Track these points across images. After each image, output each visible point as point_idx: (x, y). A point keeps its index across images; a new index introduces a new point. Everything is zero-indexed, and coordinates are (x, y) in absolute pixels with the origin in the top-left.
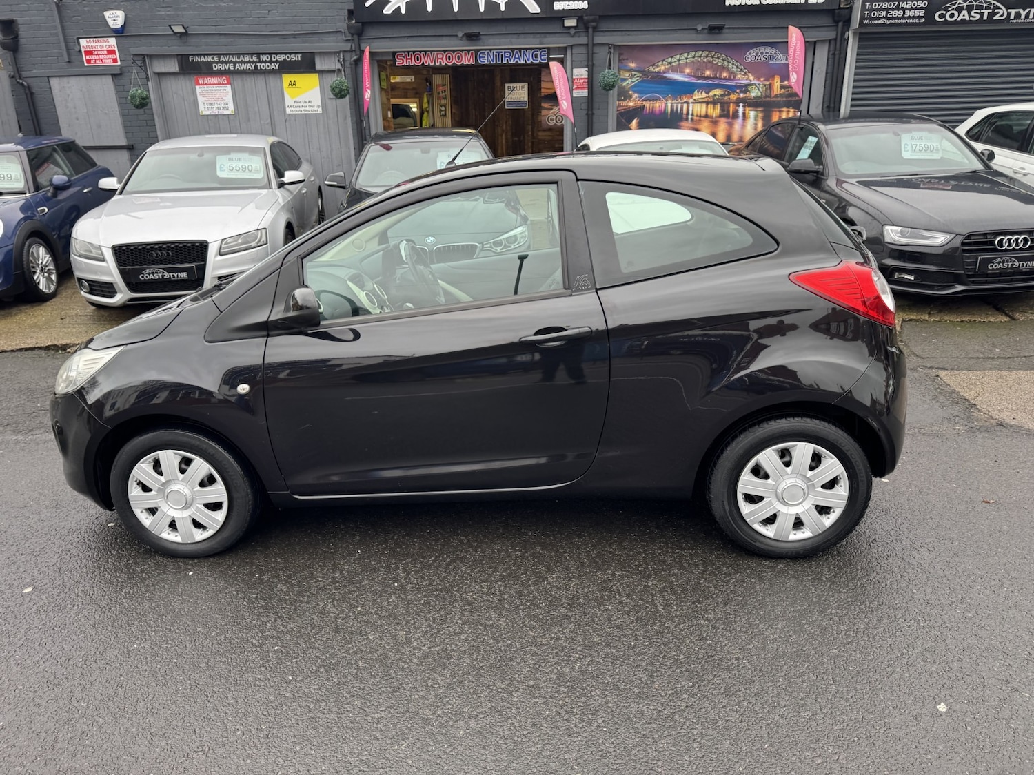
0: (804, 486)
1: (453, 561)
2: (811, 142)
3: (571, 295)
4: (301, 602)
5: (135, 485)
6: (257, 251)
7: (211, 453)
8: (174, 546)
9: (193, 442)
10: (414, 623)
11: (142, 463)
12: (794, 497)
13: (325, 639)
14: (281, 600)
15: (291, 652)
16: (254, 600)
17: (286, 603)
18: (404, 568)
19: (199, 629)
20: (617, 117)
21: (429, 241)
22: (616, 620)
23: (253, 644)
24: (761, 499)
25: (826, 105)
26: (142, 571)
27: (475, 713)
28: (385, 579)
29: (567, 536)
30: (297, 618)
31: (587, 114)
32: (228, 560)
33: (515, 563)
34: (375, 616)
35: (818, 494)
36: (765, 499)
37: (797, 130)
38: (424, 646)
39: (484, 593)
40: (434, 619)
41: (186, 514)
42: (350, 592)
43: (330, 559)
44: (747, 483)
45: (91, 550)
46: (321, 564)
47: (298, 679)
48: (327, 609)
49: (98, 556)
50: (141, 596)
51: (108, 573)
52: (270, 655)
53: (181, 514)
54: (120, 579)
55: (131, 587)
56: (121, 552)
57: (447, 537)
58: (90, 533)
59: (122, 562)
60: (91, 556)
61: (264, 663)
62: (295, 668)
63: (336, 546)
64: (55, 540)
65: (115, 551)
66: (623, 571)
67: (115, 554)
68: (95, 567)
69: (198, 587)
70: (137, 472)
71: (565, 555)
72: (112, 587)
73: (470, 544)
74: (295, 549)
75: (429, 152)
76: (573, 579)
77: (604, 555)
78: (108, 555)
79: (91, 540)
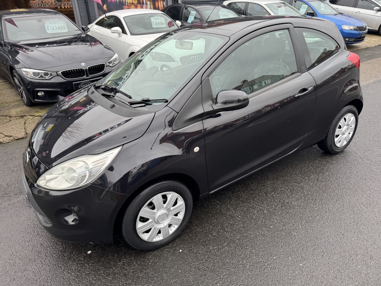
1: (266, 194)
3: (301, 75)
5: (139, 221)
8: (160, 243)
11: (144, 208)
12: (346, 132)
13: (283, 244)
14: (238, 239)
15: (282, 256)
16: (229, 246)
19: (232, 270)
21: (83, 65)
23: (264, 262)
26: (155, 263)
30: (258, 243)
31: (85, 2)
33: (286, 186)
35: (350, 129)
36: (340, 135)
37: (184, 9)
39: (296, 200)
43: (224, 215)
44: (338, 131)
45: (104, 269)
46: (224, 218)
47: (304, 264)
48: (262, 233)
49: (115, 270)
50: (178, 274)
51: (139, 274)
52: (278, 261)
53: (163, 225)
54: (151, 273)
55: (164, 273)
56: (124, 261)
57: (247, 187)
58: (85, 262)
59: (135, 265)
60: (111, 272)
61: (282, 266)
62: (296, 260)
63: (216, 208)
64: (70, 277)
65: (119, 262)
66: (315, 174)
67: (123, 264)
68: (125, 275)
69: (195, 254)
70: (142, 214)
71: (292, 176)
72: (155, 278)
73: (260, 186)
74: (203, 218)
75: (42, 21)
76: (309, 183)
77: (301, 171)
78: (120, 266)
79: (93, 265)
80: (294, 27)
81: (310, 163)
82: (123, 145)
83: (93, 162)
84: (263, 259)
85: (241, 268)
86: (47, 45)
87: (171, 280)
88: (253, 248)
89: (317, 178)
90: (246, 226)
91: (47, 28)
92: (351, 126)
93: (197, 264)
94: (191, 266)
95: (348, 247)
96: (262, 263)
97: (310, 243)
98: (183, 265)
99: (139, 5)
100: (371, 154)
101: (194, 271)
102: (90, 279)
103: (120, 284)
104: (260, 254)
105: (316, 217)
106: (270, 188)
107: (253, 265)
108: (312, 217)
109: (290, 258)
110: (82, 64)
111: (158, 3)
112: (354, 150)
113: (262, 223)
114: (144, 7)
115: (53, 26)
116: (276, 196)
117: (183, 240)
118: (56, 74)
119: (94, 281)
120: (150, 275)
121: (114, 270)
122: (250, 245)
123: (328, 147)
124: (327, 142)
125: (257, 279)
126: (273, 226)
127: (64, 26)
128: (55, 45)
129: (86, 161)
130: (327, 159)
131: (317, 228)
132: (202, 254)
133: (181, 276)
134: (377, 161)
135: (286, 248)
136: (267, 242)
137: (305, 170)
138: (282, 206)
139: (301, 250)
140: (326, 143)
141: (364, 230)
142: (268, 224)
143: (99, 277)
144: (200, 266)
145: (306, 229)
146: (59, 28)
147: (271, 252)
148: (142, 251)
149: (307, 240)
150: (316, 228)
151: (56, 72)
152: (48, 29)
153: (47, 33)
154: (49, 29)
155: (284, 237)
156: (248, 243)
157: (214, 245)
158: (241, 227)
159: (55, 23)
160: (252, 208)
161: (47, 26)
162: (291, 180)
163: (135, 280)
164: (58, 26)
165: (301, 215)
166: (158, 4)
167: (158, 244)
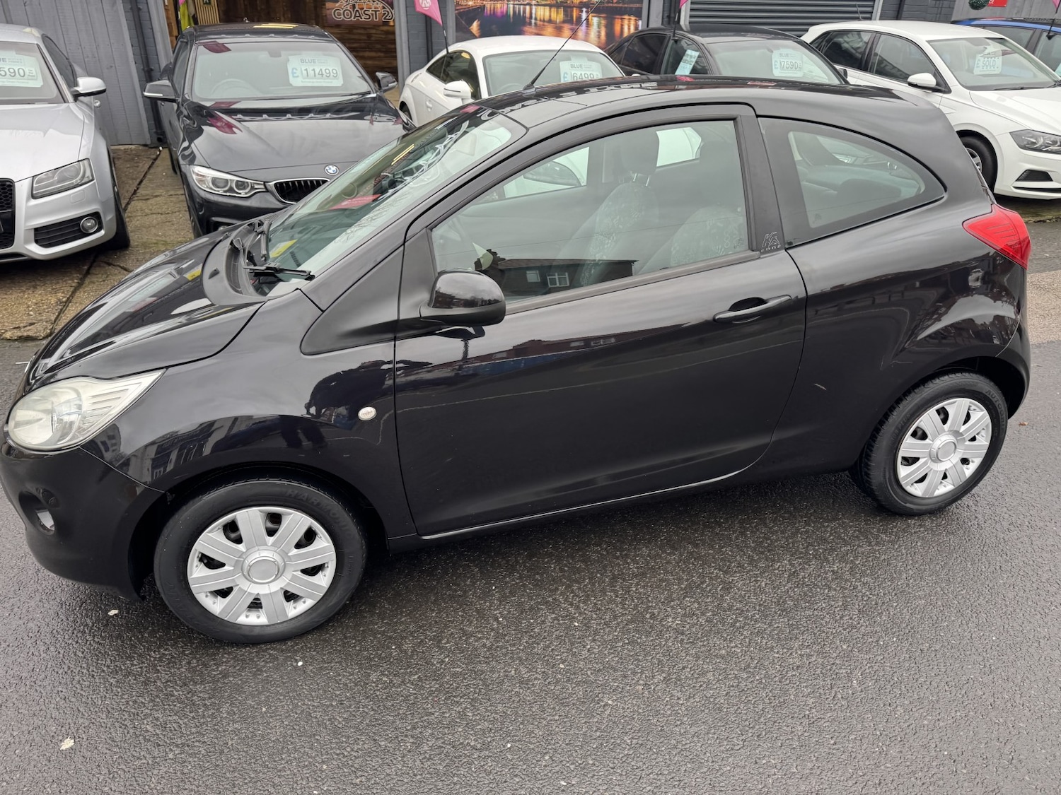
0: (954, 440)
1: (614, 579)
2: (691, 56)
3: (759, 258)
4: (483, 672)
5: (196, 562)
6: (83, 190)
7: (315, 503)
8: (256, 632)
9: (290, 491)
10: (642, 672)
11: (209, 532)
12: (947, 454)
13: (557, 718)
14: (456, 675)
15: (532, 746)
16: (420, 683)
17: (465, 679)
18: (566, 600)
19: (383, 743)
20: (456, 18)
21: (331, 171)
22: (841, 618)
23: (474, 748)
24: (917, 459)
25: (666, 15)
26: (225, 676)
27: (808, 771)
28: (556, 619)
29: (705, 526)
30: (497, 696)
32: (334, 635)
33: (683, 572)
34: (589, 673)
35: (968, 448)
36: (920, 460)
37: (671, 42)
38: (679, 699)
39: (684, 615)
40: (660, 662)
41: (277, 586)
42: (531, 646)
43: (467, 605)
44: (911, 446)
45: (115, 658)
46: (460, 613)
47: (573, 783)
48: (525, 676)
49: (136, 665)
50: (257, 714)
51: (175, 688)
52: (510, 757)
53: (269, 589)
54: (201, 695)
55: (228, 703)
56: (166, 652)
57: (579, 550)
58: (90, 631)
59: (182, 667)
60: (123, 668)
61: (512, 770)
62: (557, 768)
63: (458, 585)
64: (42, 653)
65: (154, 652)
66: (797, 558)
67: (159, 658)
68: (146, 683)
69: (327, 682)
70: (201, 545)
71: (724, 549)
72: (200, 709)
73: (613, 555)
74: (410, 600)
75: (280, 56)
76: (759, 579)
77: (761, 542)
78: (150, 661)
79: (102, 642)
80: (758, 116)
81: (807, 524)
82: (167, 367)
83: (93, 397)
84: (477, 741)
85: (408, 744)
86: (289, 116)
87: (229, 724)
88: (473, 706)
89: (794, 572)
90: (498, 647)
91: (293, 73)
92: (973, 439)
93: (314, 706)
94: (296, 706)
95: (732, 778)
96: (468, 748)
97: (631, 736)
98: (281, 698)
99: (567, 28)
100: (1026, 539)
101: (297, 717)
102: (74, 670)
103: (122, 698)
104: (479, 727)
105: (703, 674)
106: (636, 568)
107: (442, 747)
108: (692, 672)
109: (547, 758)
110: (330, 169)
111: (622, 22)
112: (980, 517)
113: (544, 649)
114: (581, 33)
115: (306, 70)
116: (636, 590)
117: (325, 640)
118: (262, 187)
119: (78, 677)
120: (195, 698)
121: (132, 665)
122: (471, 697)
123: (874, 487)
124: (869, 474)
125: (424, 782)
126: (567, 665)
127: (335, 72)
128: (328, 115)
129: (81, 391)
130: (870, 524)
131: (682, 704)
132: (341, 686)
133: (258, 722)
134: (1031, 562)
135: (557, 729)
136: (518, 702)
137: (776, 541)
138: (631, 622)
139: (595, 746)
140: (867, 475)
141: (817, 747)
142: (559, 657)
143: (93, 671)
144: (315, 712)
145: (648, 698)
146: (322, 75)
147: (511, 728)
148: (217, 641)
149: (629, 727)
150: (681, 702)
151: (264, 182)
152: (294, 77)
153: (291, 85)
154: (298, 77)
155: (575, 702)
156: (472, 690)
157: (386, 673)
158: (484, 645)
159: (314, 61)
160: (550, 605)
161: (293, 69)
162: (713, 557)
163: (158, 700)
164: (321, 70)
165: (665, 659)
166: (622, 25)
167: (252, 634)
